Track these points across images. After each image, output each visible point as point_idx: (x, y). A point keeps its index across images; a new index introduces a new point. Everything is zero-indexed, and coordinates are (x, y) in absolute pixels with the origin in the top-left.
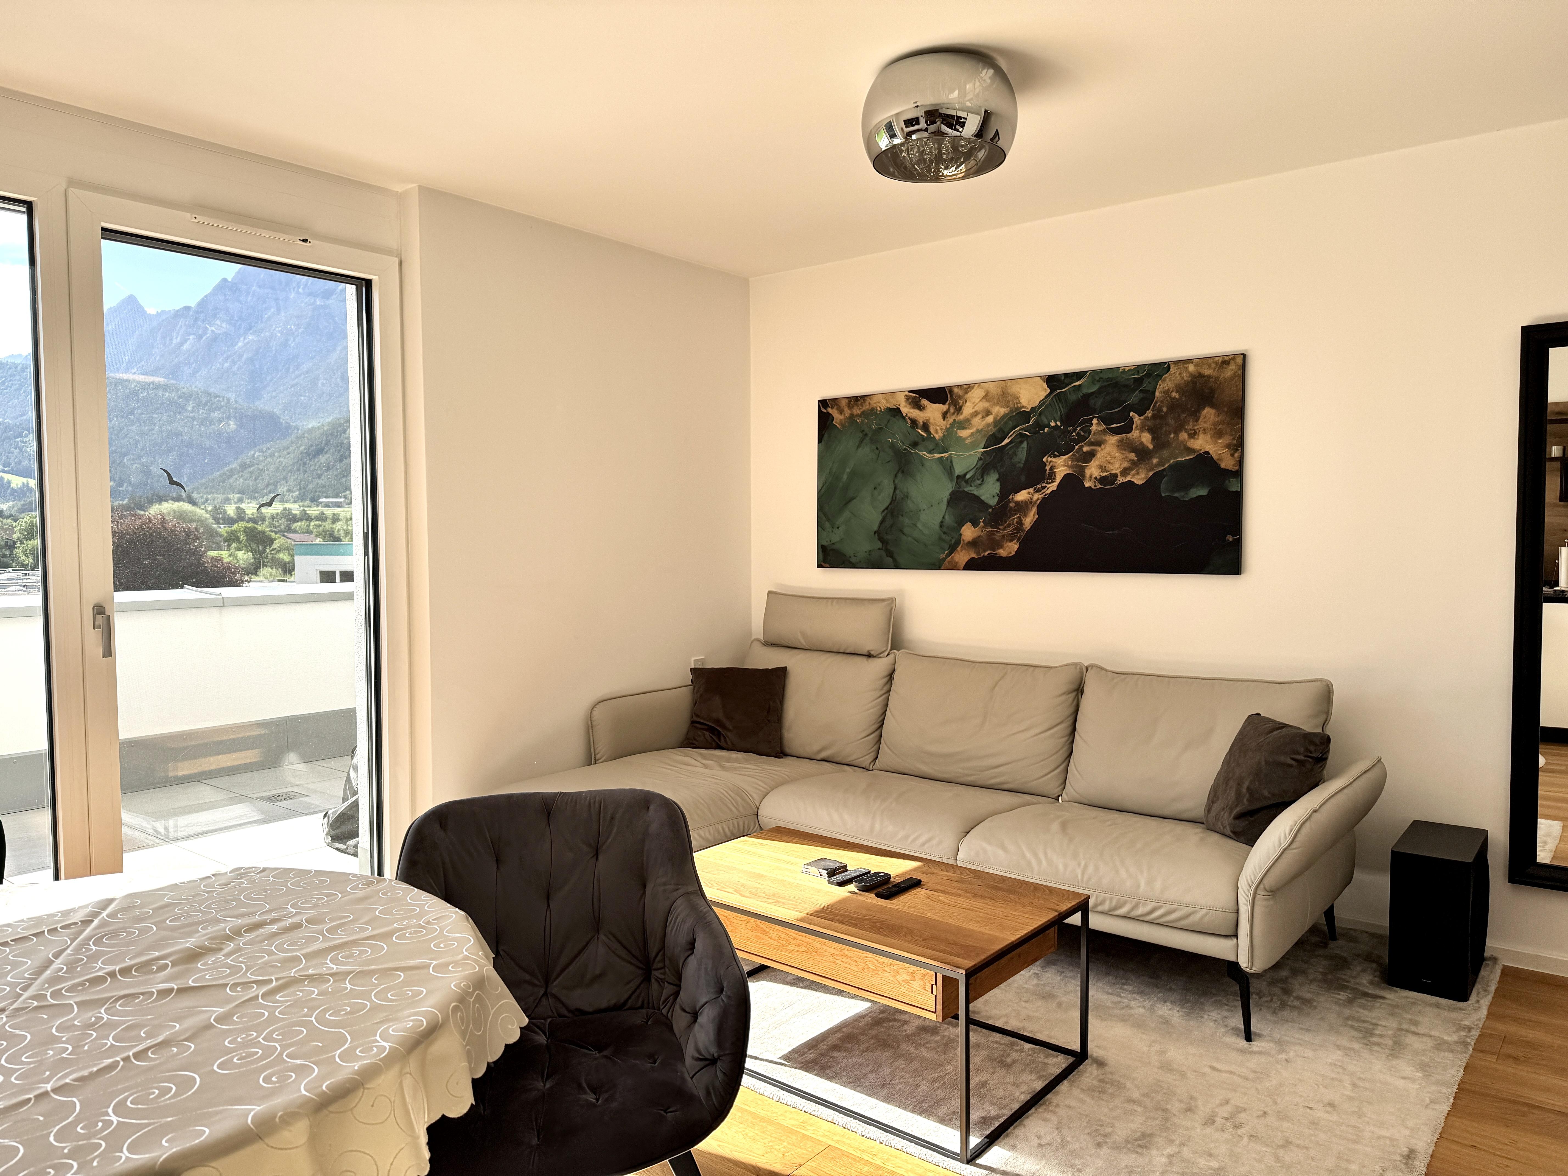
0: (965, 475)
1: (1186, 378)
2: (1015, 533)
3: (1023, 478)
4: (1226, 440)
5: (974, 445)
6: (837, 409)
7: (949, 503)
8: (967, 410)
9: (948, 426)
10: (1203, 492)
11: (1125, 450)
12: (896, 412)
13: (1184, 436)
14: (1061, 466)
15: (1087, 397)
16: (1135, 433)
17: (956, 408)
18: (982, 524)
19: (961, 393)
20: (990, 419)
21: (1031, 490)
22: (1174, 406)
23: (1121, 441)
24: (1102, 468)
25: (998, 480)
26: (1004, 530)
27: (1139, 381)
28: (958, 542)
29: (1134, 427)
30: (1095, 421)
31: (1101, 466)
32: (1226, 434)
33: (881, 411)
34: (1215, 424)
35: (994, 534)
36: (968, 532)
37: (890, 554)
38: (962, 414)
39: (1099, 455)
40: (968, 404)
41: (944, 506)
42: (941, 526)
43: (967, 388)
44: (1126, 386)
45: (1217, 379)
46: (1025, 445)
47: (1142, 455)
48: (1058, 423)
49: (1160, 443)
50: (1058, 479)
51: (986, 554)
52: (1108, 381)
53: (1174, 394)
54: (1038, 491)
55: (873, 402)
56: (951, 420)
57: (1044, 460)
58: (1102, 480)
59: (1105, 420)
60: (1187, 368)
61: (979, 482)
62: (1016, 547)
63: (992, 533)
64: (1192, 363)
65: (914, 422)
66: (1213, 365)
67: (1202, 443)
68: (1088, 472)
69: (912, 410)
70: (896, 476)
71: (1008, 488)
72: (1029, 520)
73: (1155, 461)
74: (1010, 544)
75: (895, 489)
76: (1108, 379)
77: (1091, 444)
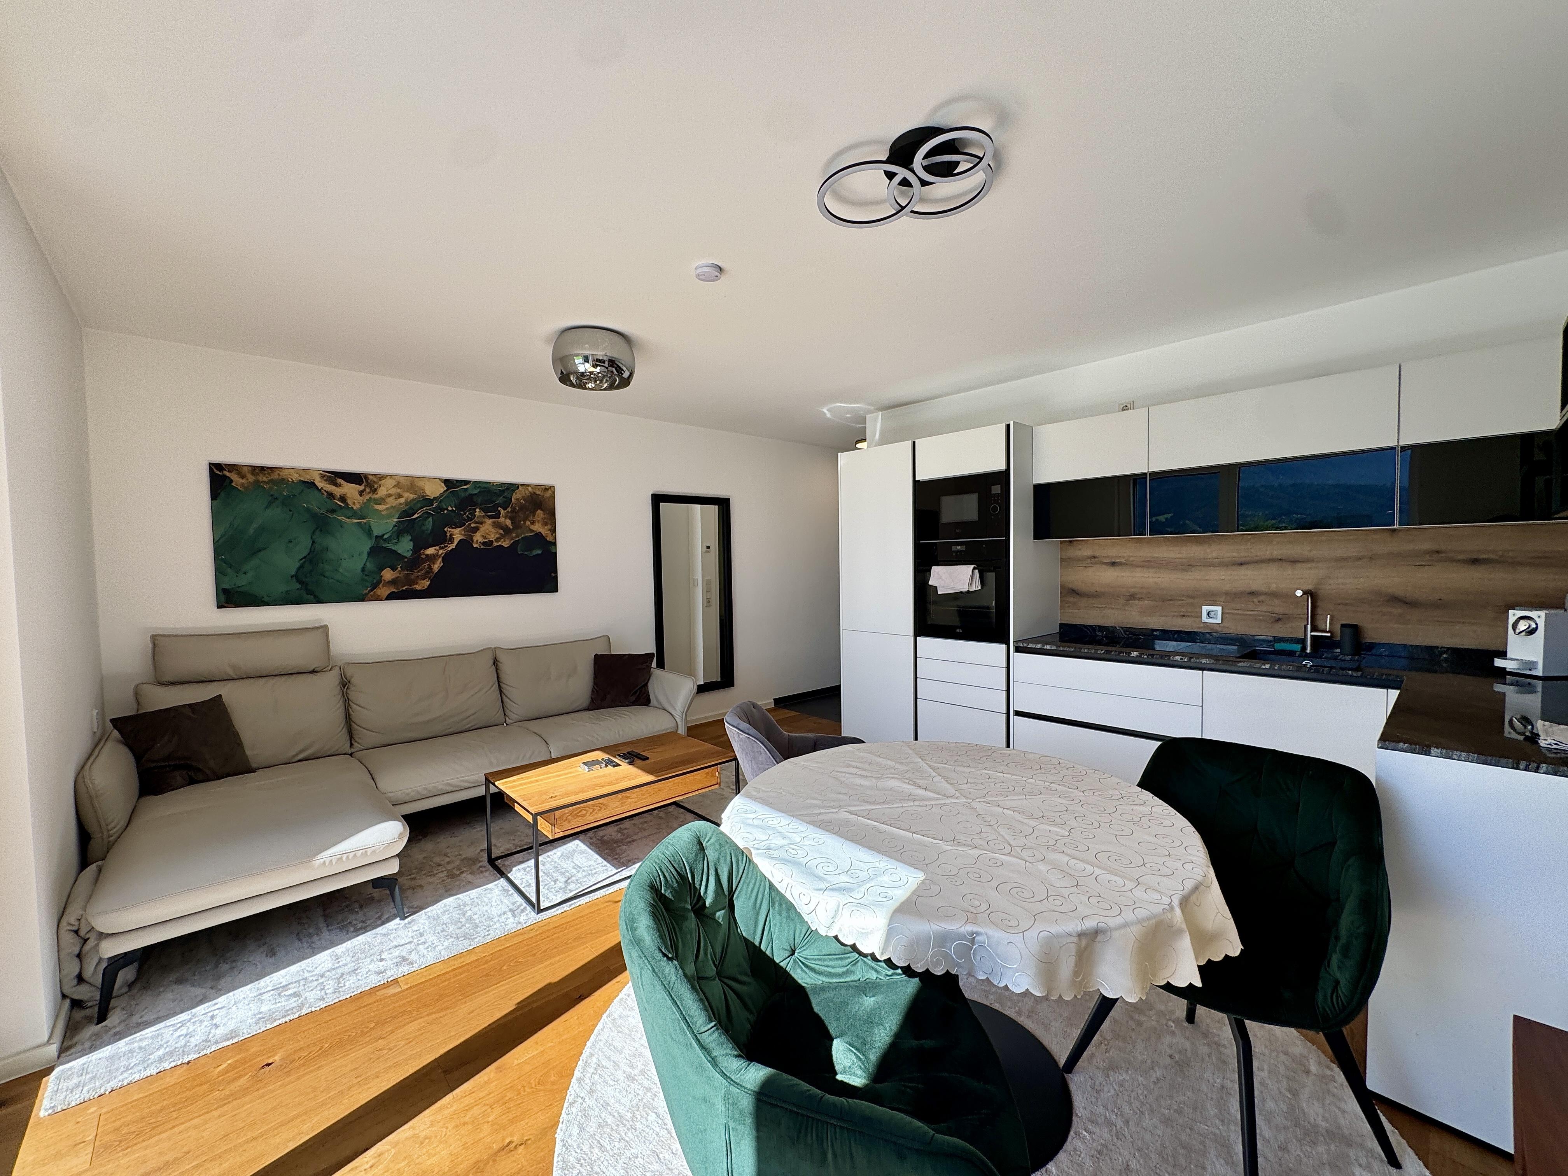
0: (383, 535)
1: (527, 494)
2: (426, 574)
3: (430, 540)
4: (549, 527)
5: (389, 516)
6: (237, 474)
7: (369, 554)
8: (382, 492)
9: (365, 501)
10: (539, 552)
11: (497, 528)
12: (312, 485)
13: (528, 523)
14: (458, 534)
15: (472, 495)
16: (502, 519)
17: (371, 489)
18: (399, 569)
19: (375, 480)
20: (402, 500)
21: (437, 548)
22: (522, 507)
23: (494, 523)
24: (484, 537)
25: (411, 540)
26: (418, 572)
27: (503, 491)
28: (379, 581)
29: (501, 515)
30: (478, 510)
32: (549, 524)
33: (293, 482)
34: (543, 519)
35: (410, 575)
36: (388, 574)
37: (311, 592)
38: (377, 494)
39: (481, 529)
40: (382, 488)
41: (365, 556)
42: (363, 570)
43: (382, 477)
44: (495, 493)
45: (543, 496)
46: (430, 519)
47: (507, 531)
48: (454, 509)
49: (516, 526)
50: (456, 542)
51: (404, 588)
52: (484, 489)
53: (522, 501)
54: (442, 548)
55: (284, 474)
56: (368, 497)
57: (446, 529)
58: (484, 543)
59: (485, 510)
60: (528, 489)
61: (396, 541)
62: (428, 583)
63: (408, 575)
64: (530, 487)
65: (331, 495)
66: (541, 490)
67: (538, 528)
68: (475, 539)
69: (328, 486)
70: (314, 533)
71: (420, 545)
72: (436, 567)
73: (514, 535)
74: (423, 582)
75: (313, 542)
76: (486, 488)
77: (476, 523)
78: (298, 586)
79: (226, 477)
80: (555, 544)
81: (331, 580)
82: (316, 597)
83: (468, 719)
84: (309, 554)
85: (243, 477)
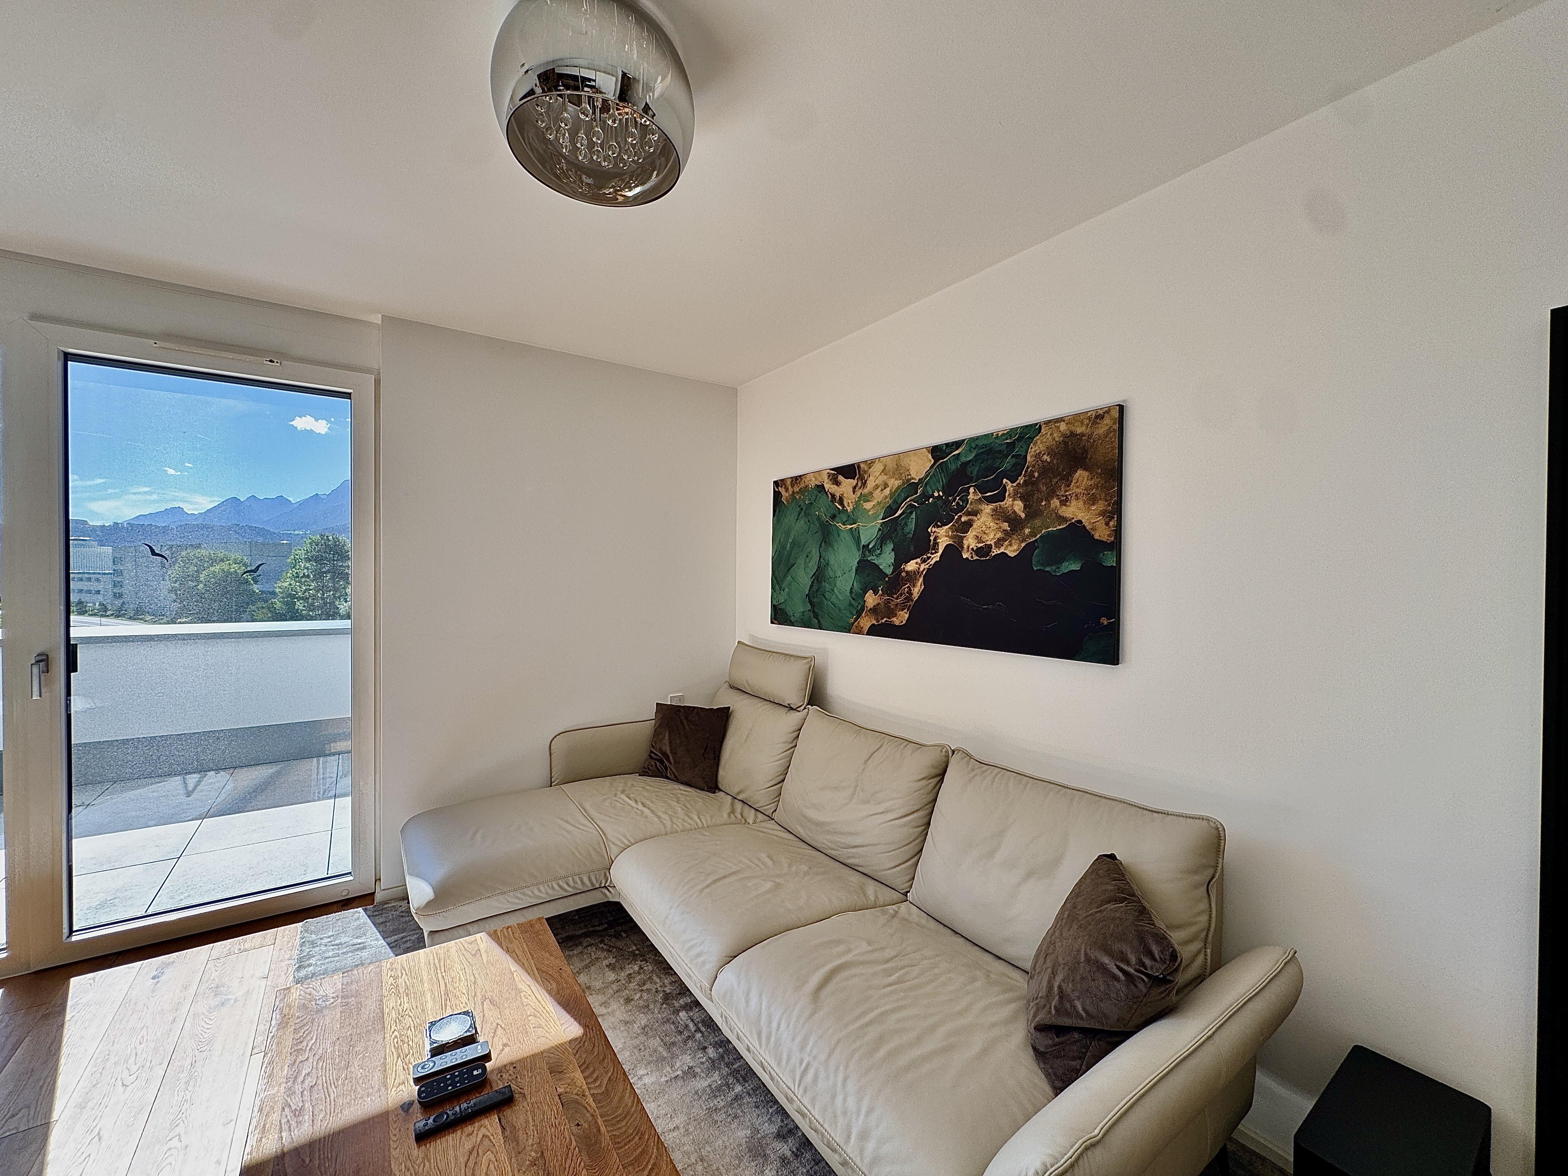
0: (869, 544)
1: (1057, 439)
2: (905, 602)
3: (912, 549)
4: (1100, 506)
5: (875, 517)
6: (785, 488)
7: (857, 571)
8: (871, 484)
9: (857, 499)
10: (1075, 566)
12: (821, 488)
13: (1055, 502)
14: (943, 537)
15: (965, 465)
16: (1008, 502)
17: (862, 482)
18: (880, 592)
19: (866, 468)
20: (887, 491)
21: (919, 560)
22: (1046, 470)
23: (994, 510)
25: (893, 550)
26: (897, 598)
27: (1012, 446)
28: (862, 609)
30: (972, 490)
33: (811, 488)
34: (1088, 489)
36: (871, 599)
37: (816, 616)
40: (871, 478)
41: (853, 574)
42: (851, 592)
43: (870, 463)
45: (1090, 436)
46: (914, 516)
47: (1015, 524)
50: (941, 550)
51: (883, 621)
52: (983, 448)
54: (924, 561)
55: (807, 481)
56: (859, 494)
57: (929, 530)
58: (978, 551)
59: (981, 489)
60: (1059, 427)
61: (879, 552)
62: (907, 616)
63: (888, 602)
64: (1064, 421)
65: (833, 498)
67: (1075, 511)
68: (966, 543)
70: (821, 546)
71: (901, 559)
72: (917, 590)
73: (1027, 531)
74: (902, 613)
75: (820, 557)
77: (969, 514)
78: (809, 607)
79: (780, 493)
80: (1116, 545)
81: (830, 603)
82: (819, 621)
84: (817, 570)
85: (787, 490)
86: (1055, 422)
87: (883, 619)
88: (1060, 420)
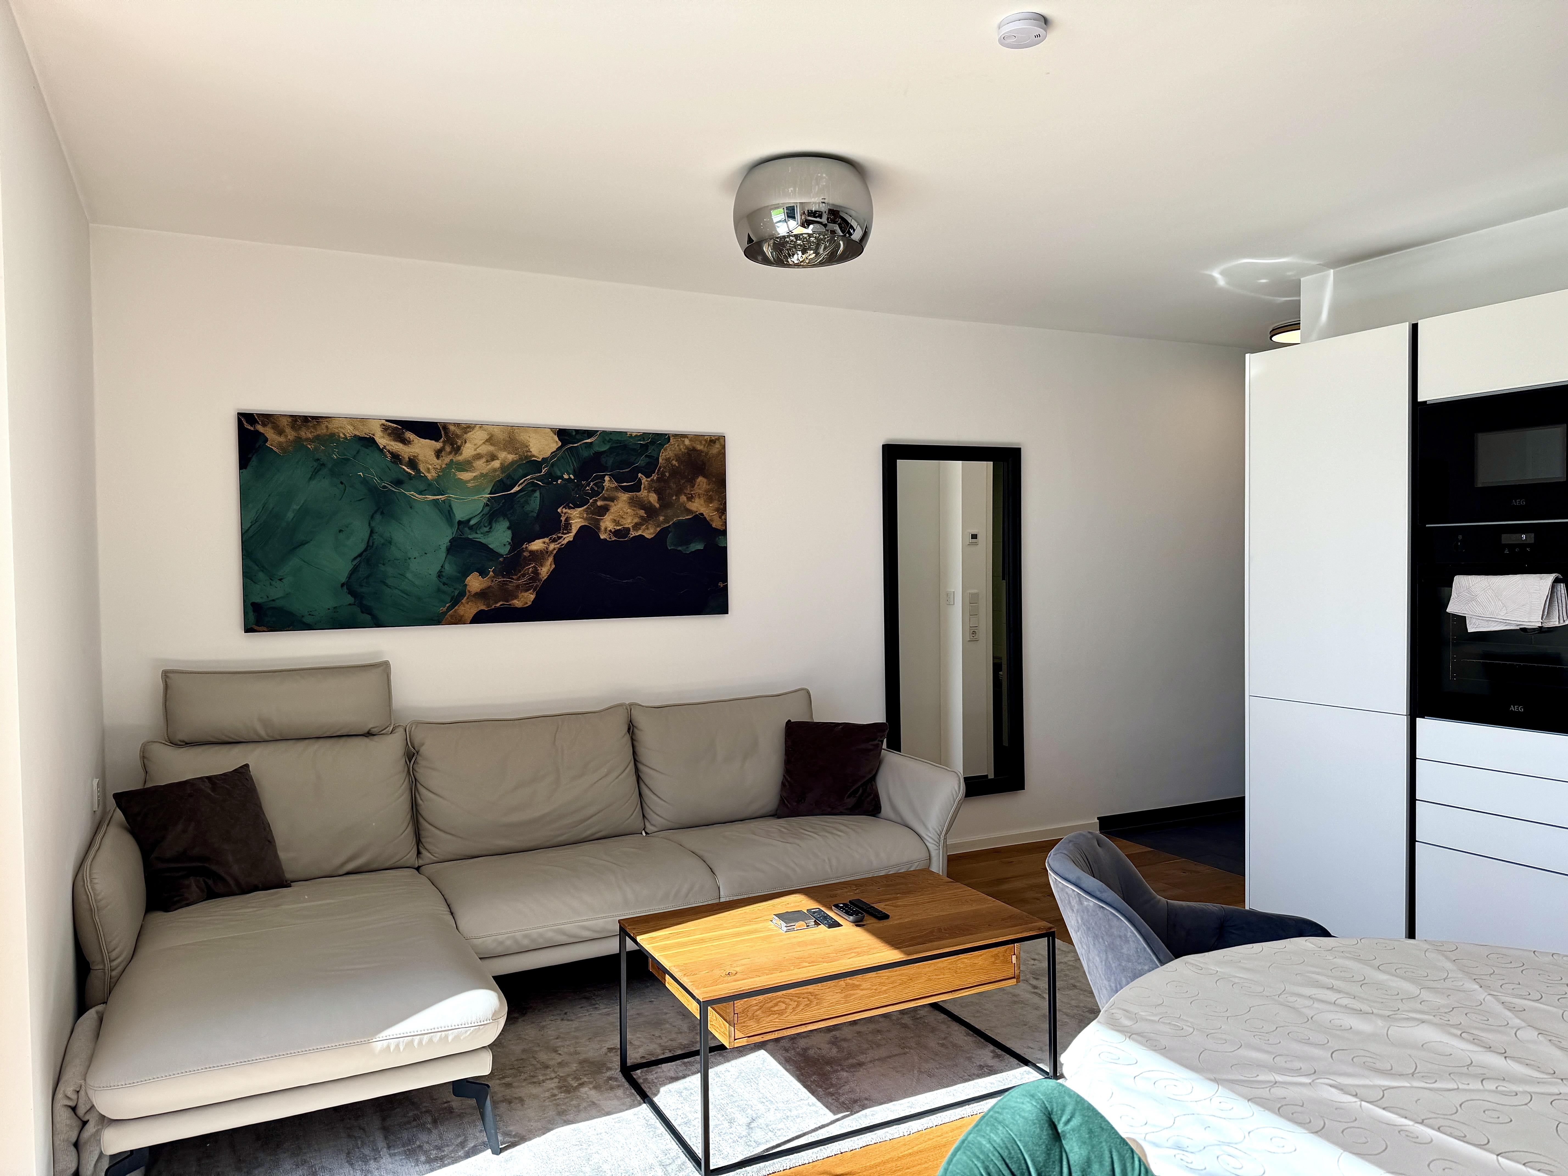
0: (469, 520)
1: (683, 450)
2: (530, 583)
3: (537, 528)
4: (714, 504)
5: (477, 490)
6: (273, 428)
7: (449, 550)
8: (468, 451)
9: (444, 466)
10: (700, 546)
11: (635, 507)
12: (369, 442)
13: (683, 498)
14: (577, 518)
15: (599, 454)
16: (643, 493)
17: (453, 447)
18: (491, 573)
19: (458, 432)
20: (496, 464)
21: (546, 540)
22: (675, 472)
23: (631, 499)
24: (616, 522)
25: (509, 528)
26: (518, 579)
27: (645, 447)
28: (462, 594)
29: (642, 486)
30: (607, 478)
31: (615, 520)
32: (715, 500)
33: (346, 438)
34: (707, 491)
35: (506, 584)
36: (475, 583)
37: (367, 610)
38: (461, 454)
39: (612, 510)
40: (467, 445)
41: (442, 554)
42: (439, 576)
43: (468, 428)
44: (634, 450)
45: (707, 454)
46: (537, 494)
47: (651, 512)
48: (572, 476)
49: (665, 503)
50: (574, 530)
51: (498, 605)
52: (617, 443)
53: (674, 462)
54: (554, 541)
55: (333, 426)
56: (447, 460)
57: (559, 510)
58: (616, 533)
59: (617, 478)
60: (684, 441)
61: (487, 529)
62: (533, 597)
63: (504, 583)
64: (688, 438)
65: (396, 457)
66: (704, 442)
67: (698, 506)
68: (603, 525)
69: (393, 443)
70: (372, 517)
71: (520, 537)
72: (545, 570)
73: (661, 518)
74: (526, 594)
75: (372, 532)
76: (618, 441)
77: (605, 499)
78: (350, 599)
79: (258, 433)
80: (724, 533)
81: (396, 591)
82: (374, 617)
83: (589, 821)
84: (365, 550)
85: (280, 432)
86: (681, 437)
87: (497, 603)
88: (684, 436)
